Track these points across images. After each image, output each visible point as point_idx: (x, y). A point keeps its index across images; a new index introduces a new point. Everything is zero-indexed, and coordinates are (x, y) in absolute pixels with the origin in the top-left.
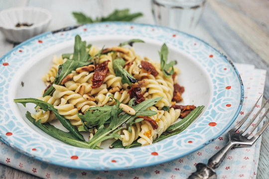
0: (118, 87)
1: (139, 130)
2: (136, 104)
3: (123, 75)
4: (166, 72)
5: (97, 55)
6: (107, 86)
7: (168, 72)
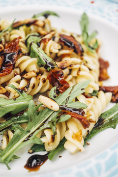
0: (34, 71)
1: (64, 128)
2: (58, 92)
3: (39, 56)
4: (89, 46)
5: (7, 30)
6: (20, 70)
7: (92, 45)
